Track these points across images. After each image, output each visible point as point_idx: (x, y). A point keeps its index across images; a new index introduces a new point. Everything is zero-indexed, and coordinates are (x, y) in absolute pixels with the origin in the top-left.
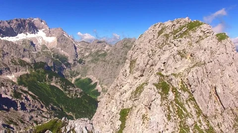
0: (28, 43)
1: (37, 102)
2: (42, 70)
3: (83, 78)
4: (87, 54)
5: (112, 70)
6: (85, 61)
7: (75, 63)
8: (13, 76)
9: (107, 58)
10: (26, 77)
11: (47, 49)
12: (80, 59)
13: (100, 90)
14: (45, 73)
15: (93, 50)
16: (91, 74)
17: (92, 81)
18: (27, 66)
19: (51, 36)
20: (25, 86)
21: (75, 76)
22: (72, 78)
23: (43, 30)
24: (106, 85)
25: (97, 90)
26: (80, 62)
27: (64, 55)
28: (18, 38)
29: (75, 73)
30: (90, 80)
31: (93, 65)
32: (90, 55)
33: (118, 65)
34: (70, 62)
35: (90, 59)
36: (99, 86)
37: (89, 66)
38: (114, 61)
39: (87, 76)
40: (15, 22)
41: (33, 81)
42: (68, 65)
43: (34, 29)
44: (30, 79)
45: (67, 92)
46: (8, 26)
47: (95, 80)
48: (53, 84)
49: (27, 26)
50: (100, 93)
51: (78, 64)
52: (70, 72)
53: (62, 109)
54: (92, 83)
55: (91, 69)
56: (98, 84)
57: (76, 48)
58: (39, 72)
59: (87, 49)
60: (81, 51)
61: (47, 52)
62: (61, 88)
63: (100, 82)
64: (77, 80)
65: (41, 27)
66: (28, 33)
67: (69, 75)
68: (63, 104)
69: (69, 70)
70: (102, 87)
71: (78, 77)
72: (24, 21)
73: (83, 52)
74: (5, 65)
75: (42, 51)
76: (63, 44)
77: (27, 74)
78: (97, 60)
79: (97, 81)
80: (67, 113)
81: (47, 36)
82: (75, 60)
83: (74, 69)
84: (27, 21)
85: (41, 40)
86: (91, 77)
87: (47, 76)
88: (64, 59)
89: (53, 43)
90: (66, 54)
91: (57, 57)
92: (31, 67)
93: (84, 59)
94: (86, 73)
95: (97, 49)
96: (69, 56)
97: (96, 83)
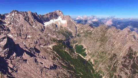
0: (54, 25)
1: (60, 61)
2: (61, 44)
3: (79, 45)
4: (82, 31)
5: (94, 43)
6: (81, 35)
7: (75, 36)
8: (51, 46)
9: (92, 36)
10: (55, 47)
11: (63, 28)
12: (78, 34)
13: (87, 53)
14: (62, 45)
15: (85, 30)
16: (83, 43)
17: (83, 47)
18: (56, 42)
19: (64, 20)
20: (55, 51)
21: (75, 43)
22: (74, 44)
23: (61, 16)
24: (90, 51)
25: (85, 53)
26: (78, 36)
27: (70, 31)
28: (50, 22)
29: (75, 42)
30: (82, 47)
31: (84, 38)
32: (83, 32)
33: (97, 41)
34: (73, 35)
35: (83, 34)
36: (87, 50)
37: (83, 38)
38: (95, 39)
39: (81, 44)
40: (49, 14)
41: (58, 49)
42: (72, 37)
43: (56, 16)
44: (57, 48)
45: (71, 55)
46: (47, 17)
47: (85, 47)
48: (66, 51)
49: (54, 15)
50: (87, 54)
51: (77, 37)
52: (73, 41)
53: (69, 63)
54: (83, 48)
55: (83, 40)
56: (86, 49)
57: (76, 28)
58: (60, 44)
59: (82, 28)
60: (79, 30)
61: (62, 30)
62: (69, 53)
63: (87, 48)
64: (76, 45)
65: (60, 15)
66: (54, 19)
67: (72, 42)
68: (70, 60)
69: (73, 40)
70: (88, 51)
71: (77, 44)
72: (53, 13)
73: (80, 30)
74: (48, 41)
75: (60, 29)
76: (70, 25)
77: (56, 45)
78: (87, 36)
79: (86, 47)
80: (71, 65)
81: (63, 20)
82: (75, 35)
83: (75, 39)
84: (54, 13)
85: (59, 22)
86: (83, 45)
87: (63, 47)
88: (70, 34)
89: (66, 24)
90: (72, 31)
91: (67, 33)
92: (57, 42)
93: (80, 34)
94: (81, 42)
95: (87, 29)
96: (73, 32)
97: (85, 49)
